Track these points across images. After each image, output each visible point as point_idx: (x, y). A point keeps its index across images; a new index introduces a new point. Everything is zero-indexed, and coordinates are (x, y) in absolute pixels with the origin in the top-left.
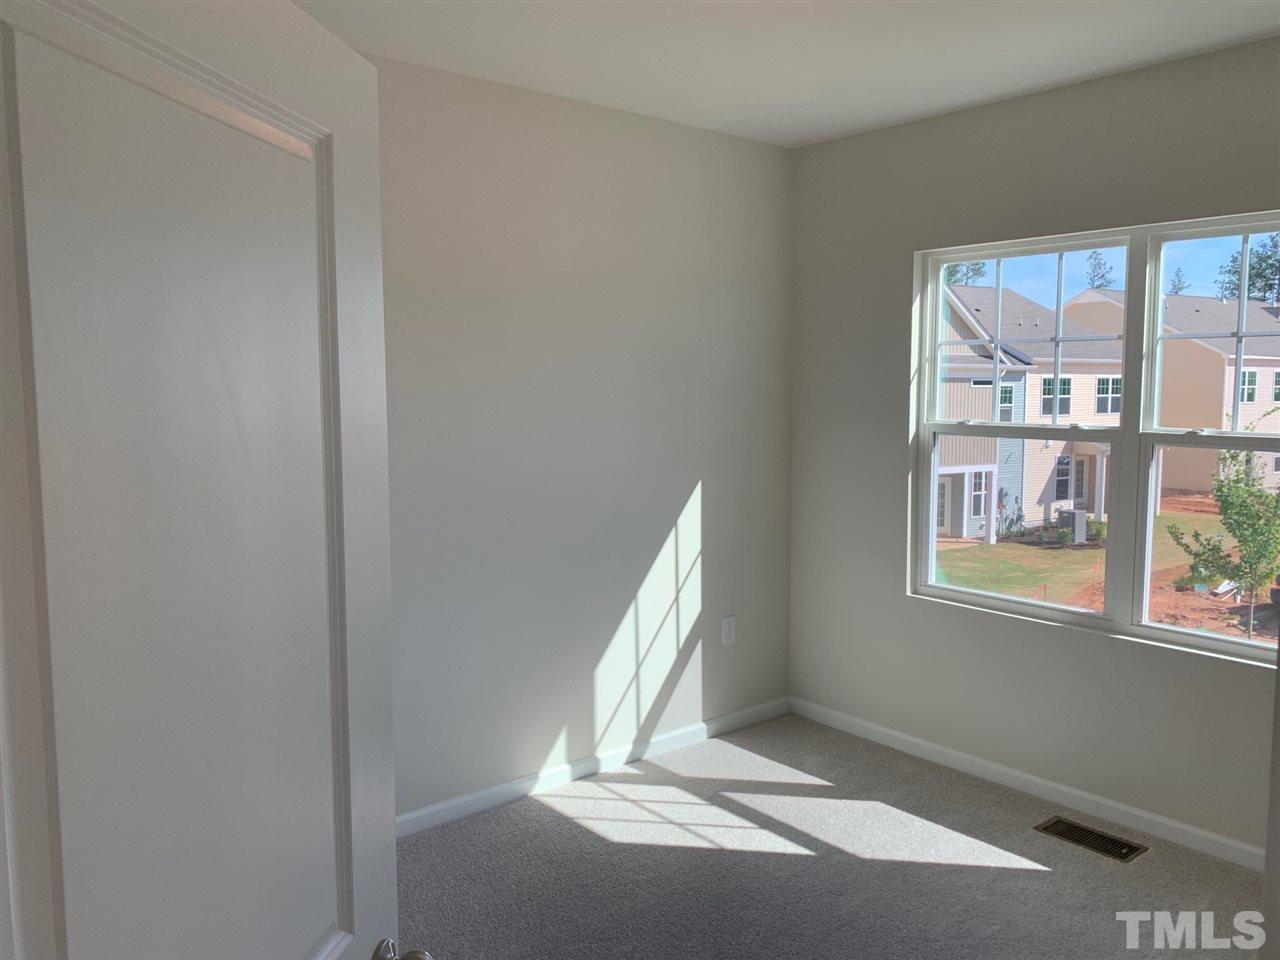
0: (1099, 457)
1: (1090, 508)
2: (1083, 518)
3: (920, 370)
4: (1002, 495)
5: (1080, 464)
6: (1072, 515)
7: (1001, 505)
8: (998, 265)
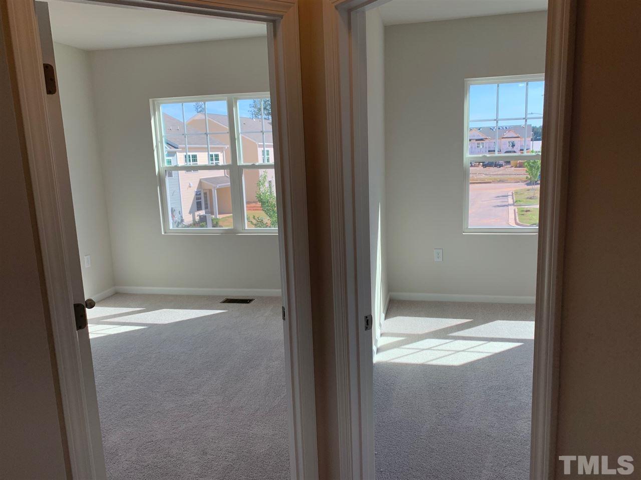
0: (213, 190)
1: (212, 213)
2: (210, 217)
3: (157, 146)
4: (173, 211)
5: (205, 194)
6: (205, 217)
7: (173, 216)
8: (182, 105)
